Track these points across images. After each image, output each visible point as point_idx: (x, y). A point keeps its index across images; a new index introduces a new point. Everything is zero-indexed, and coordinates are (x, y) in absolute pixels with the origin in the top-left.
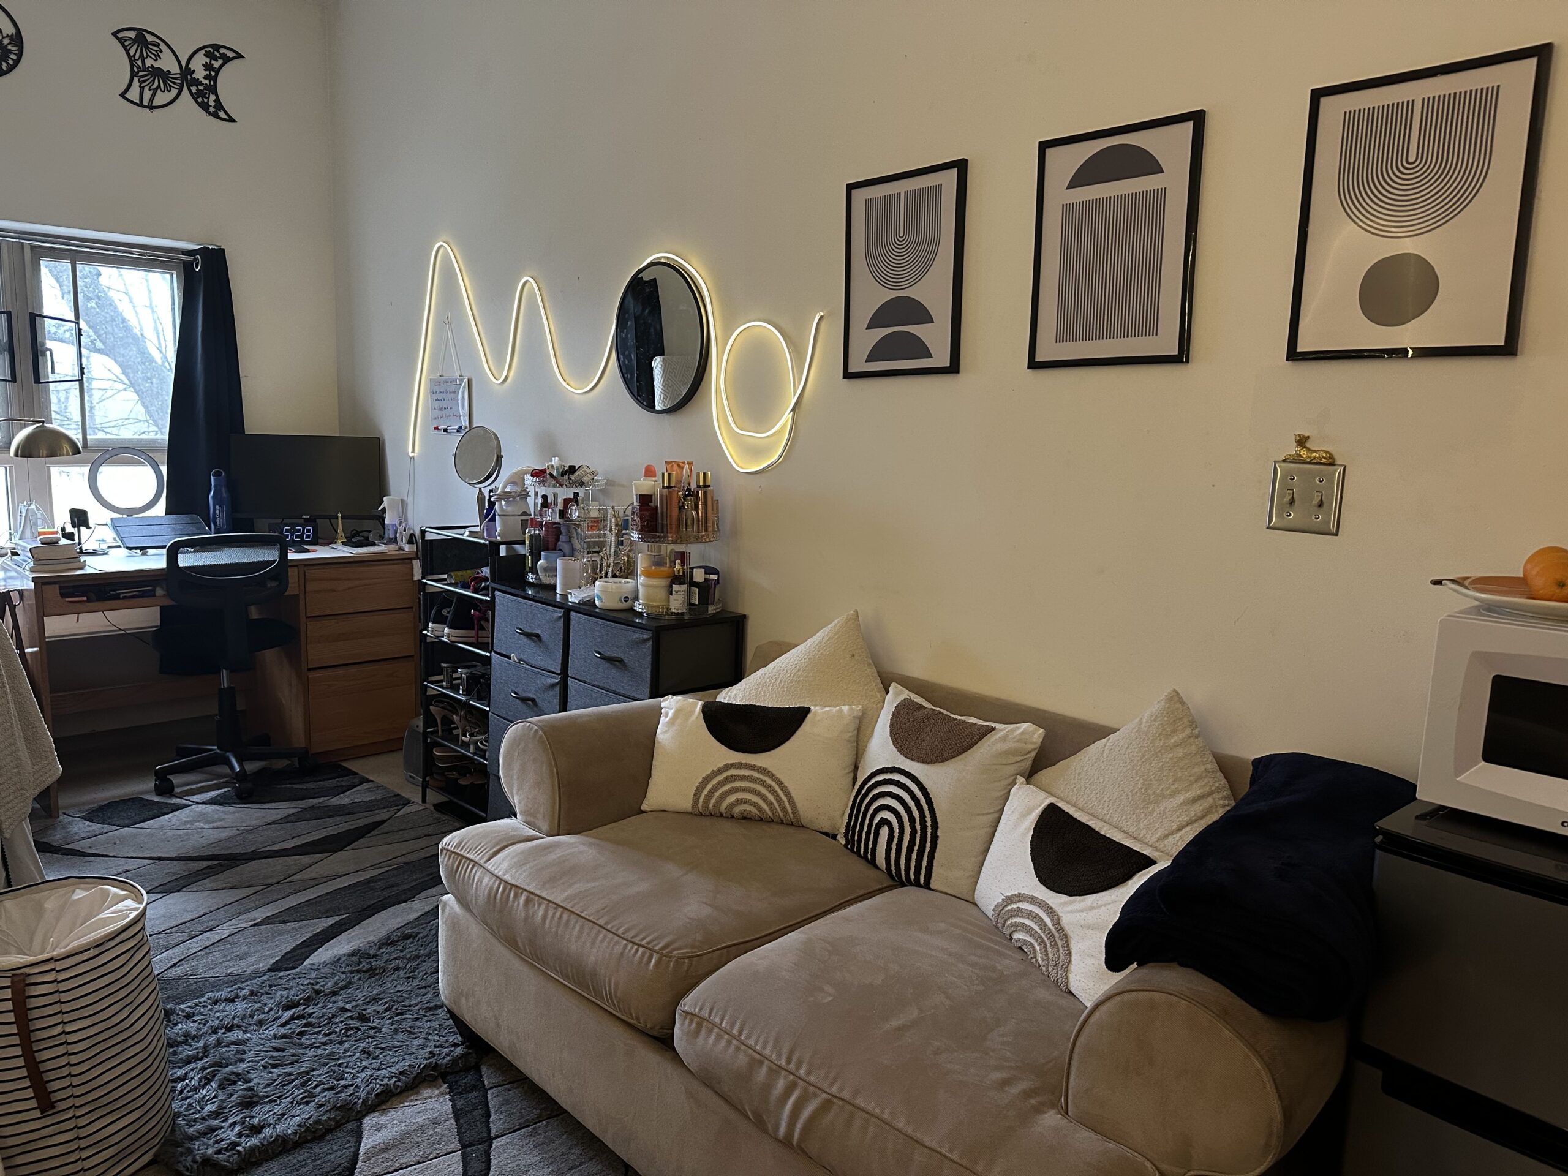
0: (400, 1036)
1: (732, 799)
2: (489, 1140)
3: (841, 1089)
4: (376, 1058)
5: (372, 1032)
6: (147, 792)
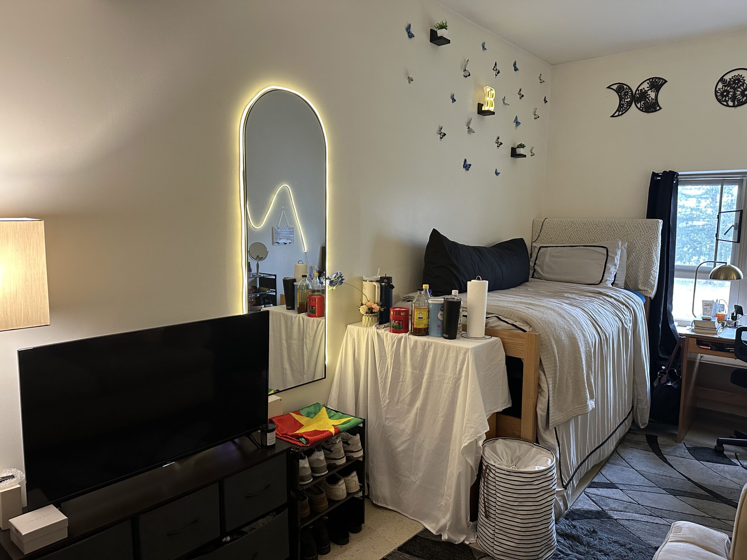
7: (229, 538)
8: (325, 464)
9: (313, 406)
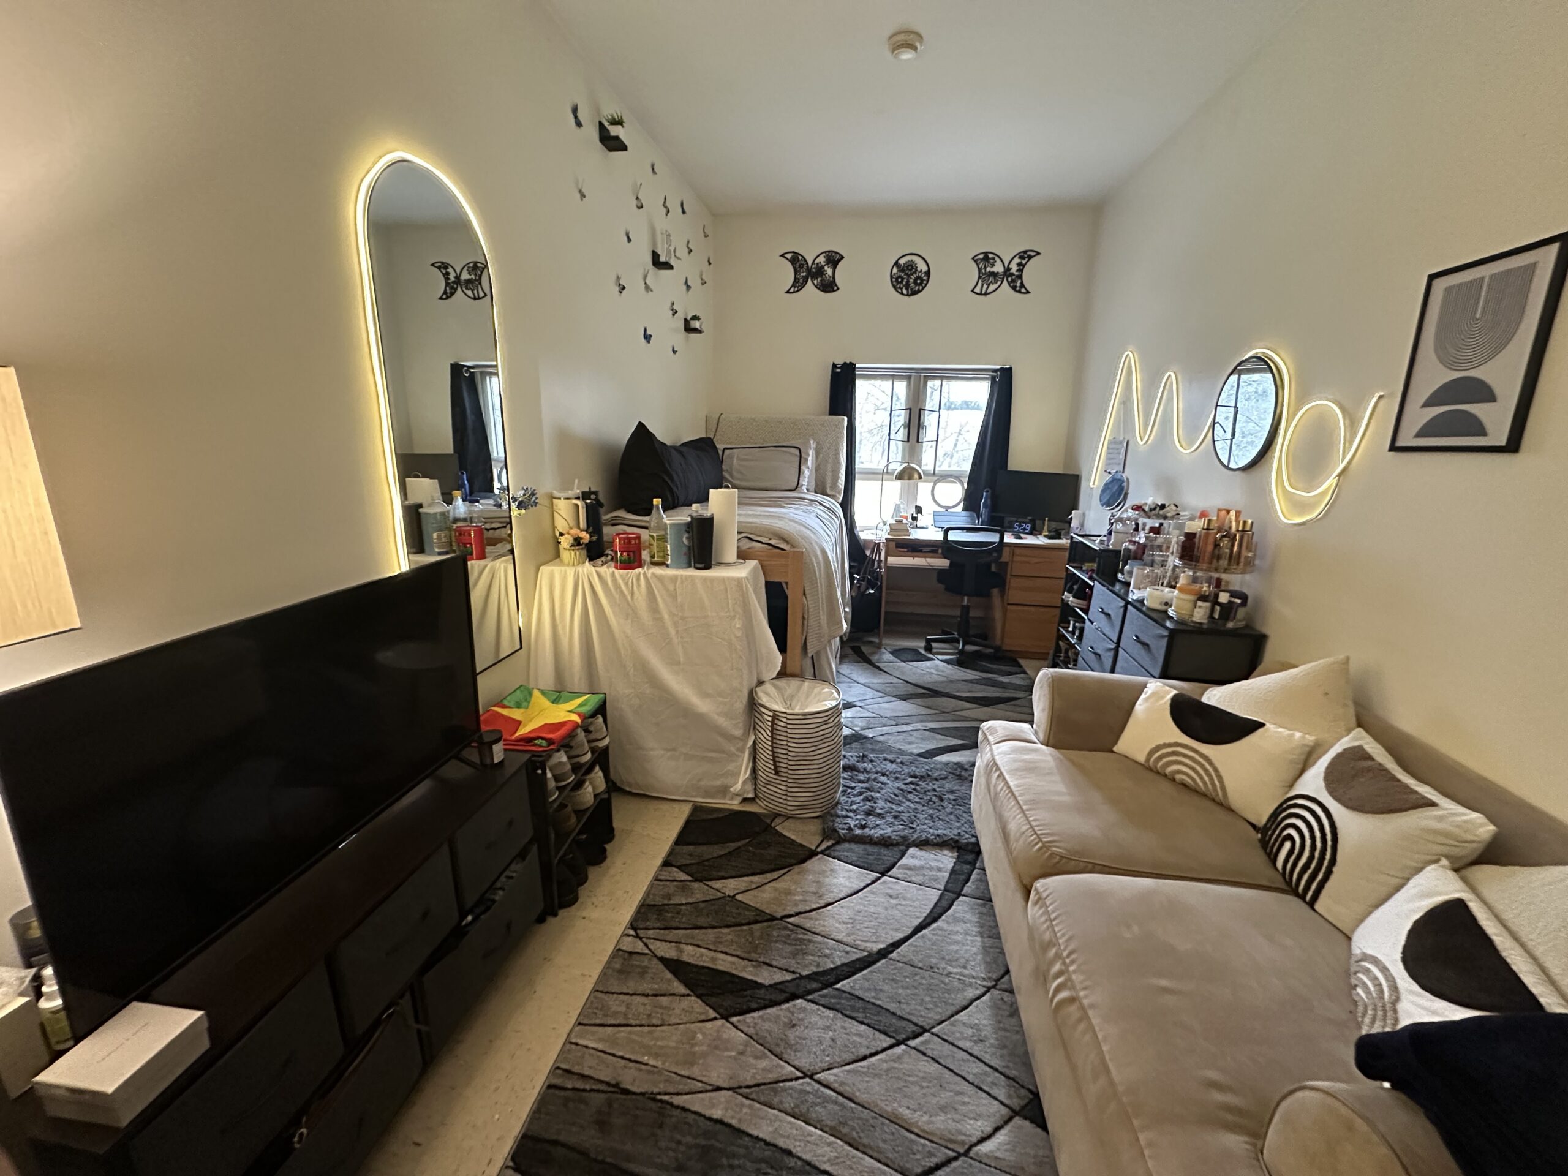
0: (952, 817)
1: (1175, 767)
2: (959, 895)
3: (1086, 996)
4: (934, 822)
5: (940, 808)
6: (921, 648)
7: (470, 918)
8: (569, 767)
9: (518, 691)
